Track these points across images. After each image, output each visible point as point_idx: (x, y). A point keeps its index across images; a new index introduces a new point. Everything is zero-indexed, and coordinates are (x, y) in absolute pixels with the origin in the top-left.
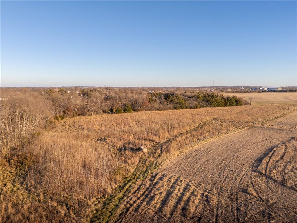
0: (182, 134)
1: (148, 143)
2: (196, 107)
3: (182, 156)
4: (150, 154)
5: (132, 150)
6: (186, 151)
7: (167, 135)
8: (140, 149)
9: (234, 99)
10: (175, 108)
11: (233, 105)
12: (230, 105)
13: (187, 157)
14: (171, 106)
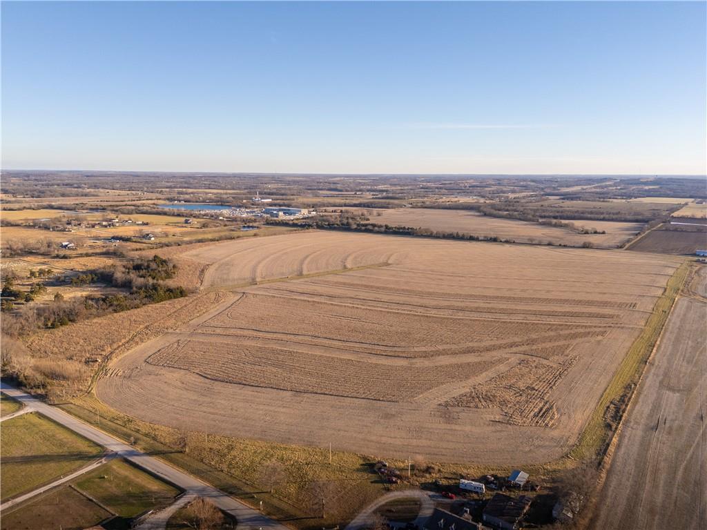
0: (119, 347)
1: (100, 357)
2: (137, 307)
3: (118, 360)
4: (103, 362)
5: (92, 362)
6: (120, 358)
7: (109, 349)
8: (97, 361)
9: (179, 291)
10: (115, 311)
11: (177, 298)
12: (175, 298)
13: (120, 360)
14: (110, 309)
